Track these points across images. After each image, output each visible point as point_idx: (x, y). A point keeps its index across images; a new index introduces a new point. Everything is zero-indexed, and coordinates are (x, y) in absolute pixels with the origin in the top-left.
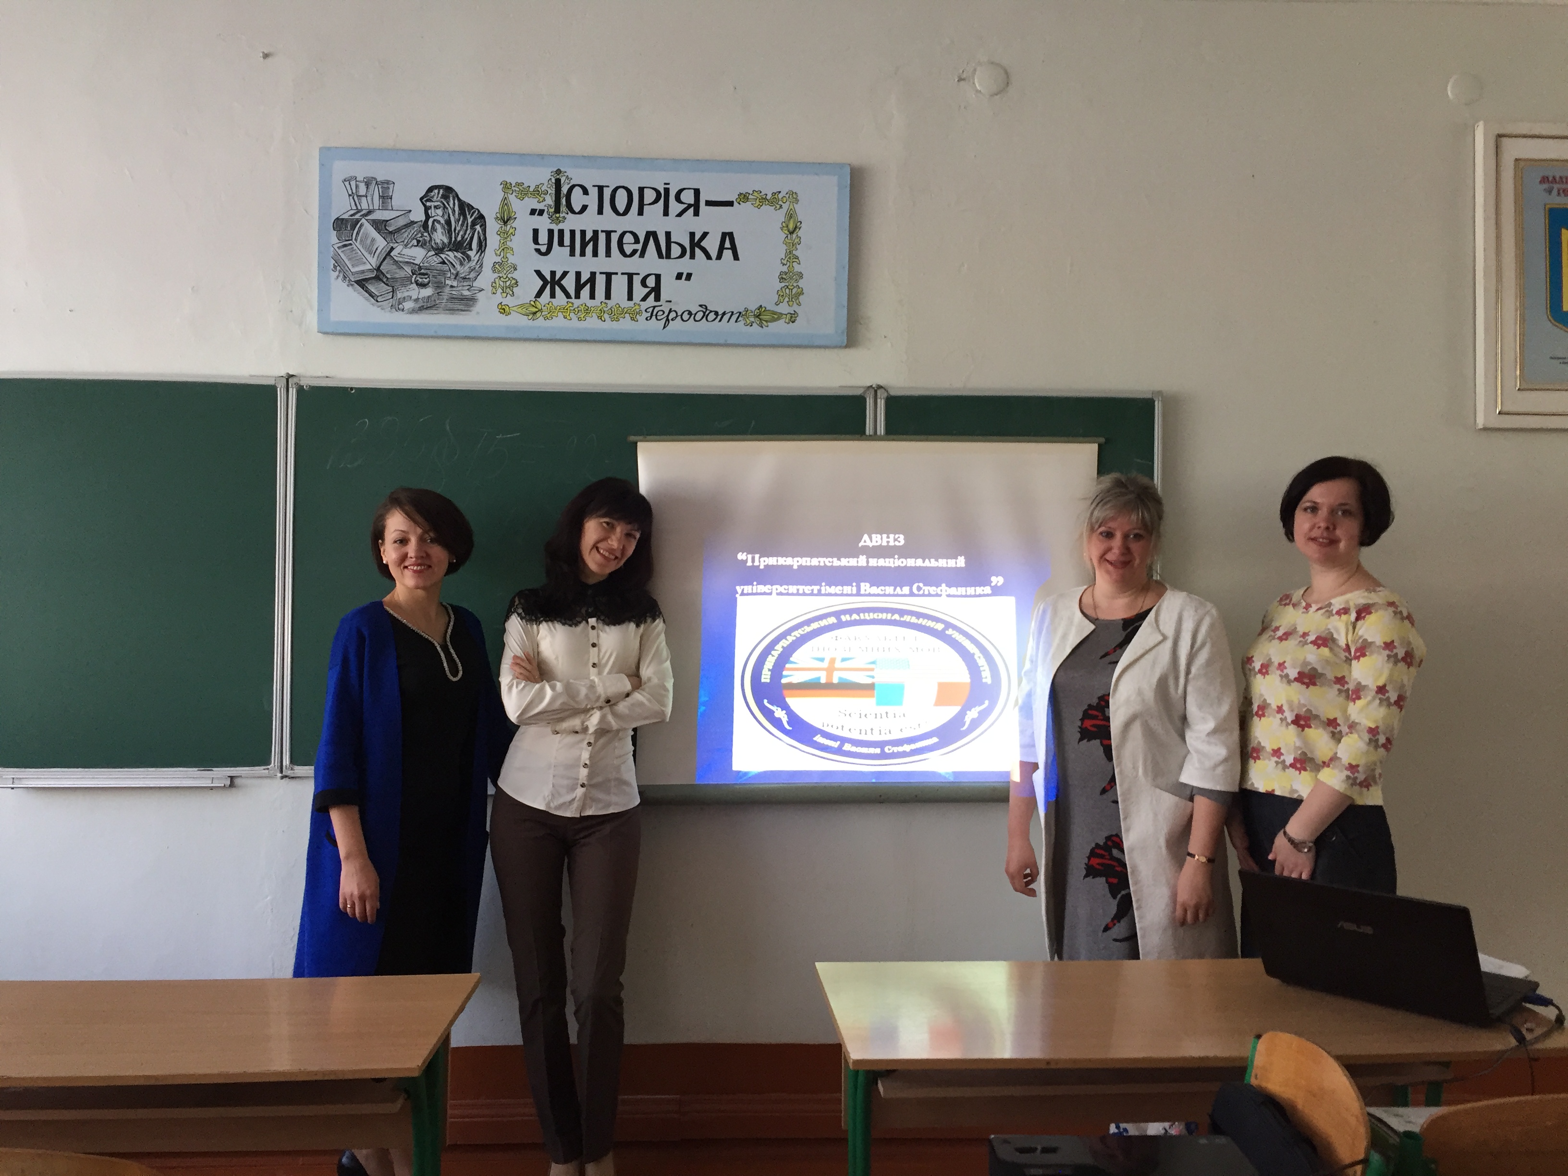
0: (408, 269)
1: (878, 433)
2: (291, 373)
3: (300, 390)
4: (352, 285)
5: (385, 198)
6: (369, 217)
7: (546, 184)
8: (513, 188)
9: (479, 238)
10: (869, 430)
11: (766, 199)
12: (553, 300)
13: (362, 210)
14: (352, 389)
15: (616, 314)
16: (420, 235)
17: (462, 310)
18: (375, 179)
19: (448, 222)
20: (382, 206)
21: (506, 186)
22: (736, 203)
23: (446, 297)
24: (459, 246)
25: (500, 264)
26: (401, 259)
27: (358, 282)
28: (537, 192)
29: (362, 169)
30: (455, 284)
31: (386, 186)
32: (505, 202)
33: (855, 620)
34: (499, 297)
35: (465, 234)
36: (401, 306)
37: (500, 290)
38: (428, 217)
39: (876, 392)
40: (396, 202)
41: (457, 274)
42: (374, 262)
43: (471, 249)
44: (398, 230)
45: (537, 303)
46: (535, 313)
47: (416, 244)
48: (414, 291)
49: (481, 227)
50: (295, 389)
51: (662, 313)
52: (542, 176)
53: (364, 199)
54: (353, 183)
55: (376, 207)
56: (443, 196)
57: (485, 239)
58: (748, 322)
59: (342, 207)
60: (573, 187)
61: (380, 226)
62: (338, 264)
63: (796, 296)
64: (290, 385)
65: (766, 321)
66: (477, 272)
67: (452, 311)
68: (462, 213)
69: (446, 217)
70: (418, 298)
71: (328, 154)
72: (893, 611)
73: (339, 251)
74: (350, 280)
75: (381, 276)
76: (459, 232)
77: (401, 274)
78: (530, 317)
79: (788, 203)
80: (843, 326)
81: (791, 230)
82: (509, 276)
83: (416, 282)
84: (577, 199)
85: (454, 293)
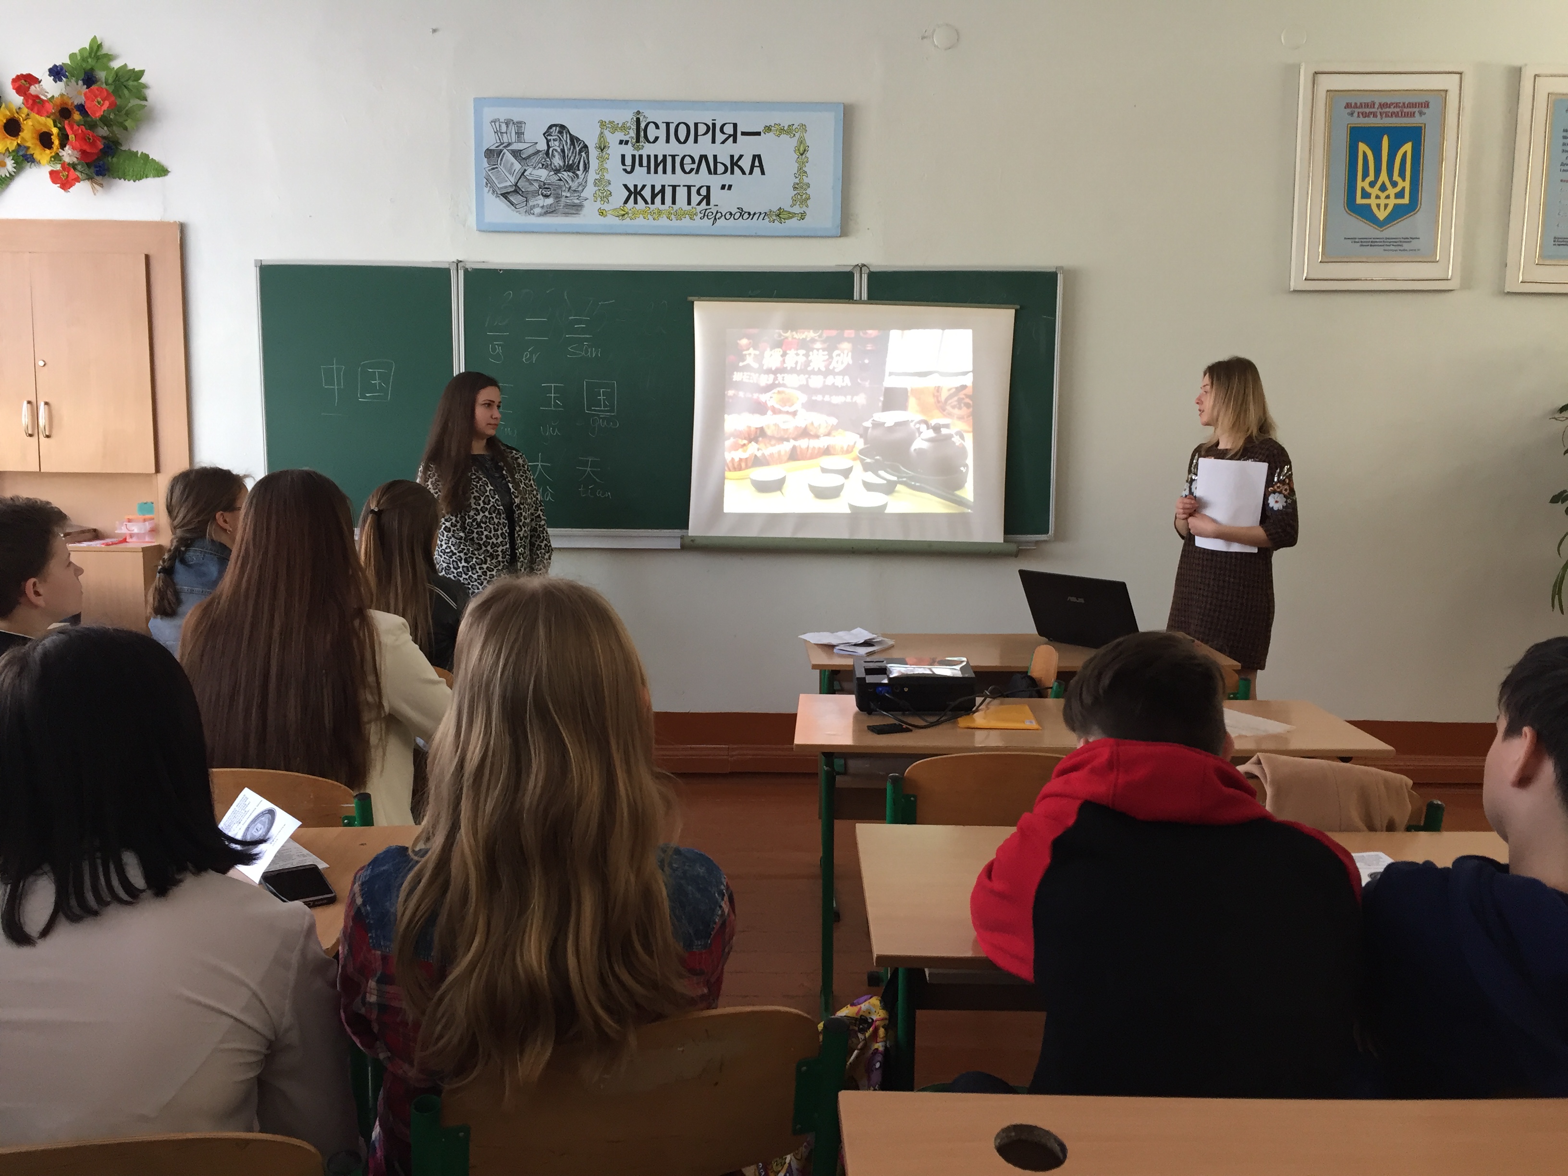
0: (536, 185)
1: (863, 299)
2: (460, 260)
3: (466, 271)
4: (498, 197)
5: (519, 134)
6: (509, 148)
7: (629, 122)
8: (607, 125)
9: (584, 161)
10: (856, 296)
11: (784, 130)
12: (635, 205)
13: (503, 143)
14: (500, 270)
15: (679, 215)
16: (544, 160)
17: (574, 214)
18: (513, 120)
19: (563, 151)
20: (518, 140)
21: (602, 124)
22: (762, 133)
23: (562, 205)
24: (570, 168)
25: (600, 180)
26: (531, 178)
27: (501, 194)
28: (624, 128)
29: (503, 113)
30: (568, 195)
31: (519, 125)
32: (602, 136)
34: (598, 204)
35: (575, 159)
36: (532, 211)
37: (599, 199)
38: (549, 147)
39: (861, 268)
40: (527, 137)
41: (570, 188)
42: (513, 180)
43: (579, 170)
44: (529, 157)
45: (625, 208)
46: (624, 215)
47: (541, 167)
48: (541, 201)
49: (585, 153)
50: (462, 271)
51: (711, 214)
52: (626, 116)
53: (505, 135)
54: (497, 124)
55: (514, 141)
56: (560, 132)
57: (589, 163)
58: (772, 219)
59: (491, 141)
60: (649, 123)
61: (516, 154)
62: (489, 180)
63: (805, 201)
64: (459, 268)
65: (784, 219)
66: (583, 186)
67: (566, 214)
68: (572, 143)
69: (561, 147)
70: (544, 206)
71: (480, 103)
73: (489, 173)
74: (497, 193)
75: (518, 191)
76: (571, 157)
77: (532, 188)
78: (621, 218)
79: (799, 132)
80: (838, 222)
81: (801, 152)
82: (606, 189)
83: (542, 194)
84: (652, 132)
85: (567, 201)
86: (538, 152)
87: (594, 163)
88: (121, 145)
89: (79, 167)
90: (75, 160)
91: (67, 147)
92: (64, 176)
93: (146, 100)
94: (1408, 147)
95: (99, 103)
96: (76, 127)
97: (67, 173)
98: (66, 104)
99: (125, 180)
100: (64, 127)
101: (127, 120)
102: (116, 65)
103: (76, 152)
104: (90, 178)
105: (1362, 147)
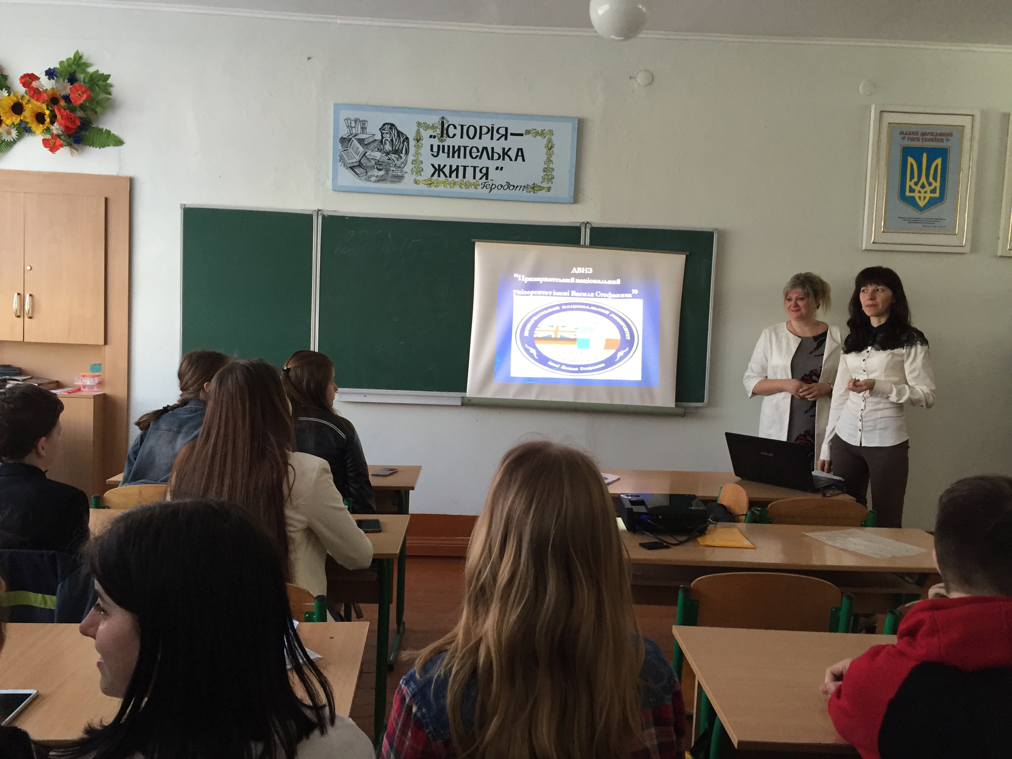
0: (373, 162)
1: (586, 244)
2: (319, 209)
3: (324, 217)
4: (348, 169)
5: (364, 129)
6: (357, 137)
7: (437, 124)
8: (422, 125)
9: (406, 148)
10: (582, 242)
11: (538, 133)
12: (439, 178)
13: (353, 134)
14: (346, 217)
15: (467, 185)
16: (379, 146)
17: (397, 182)
18: (359, 119)
19: (392, 140)
20: (362, 132)
21: (419, 124)
22: (524, 135)
23: (390, 175)
24: (396, 152)
25: (415, 161)
26: (370, 157)
27: (350, 167)
28: (433, 127)
29: (353, 115)
30: (394, 169)
32: (418, 132)
33: (568, 308)
34: (414, 176)
35: (400, 146)
36: (369, 179)
37: (415, 173)
38: (383, 137)
40: (368, 130)
41: (396, 165)
42: (358, 158)
43: (402, 153)
44: (369, 144)
45: (432, 179)
46: (430, 184)
47: (377, 150)
48: (376, 172)
49: (407, 143)
50: (321, 216)
51: (488, 185)
52: (435, 120)
53: (354, 128)
54: (349, 121)
55: (359, 133)
56: (391, 128)
57: (409, 149)
58: (528, 191)
59: (344, 132)
60: (450, 125)
61: (361, 141)
62: (341, 158)
63: (551, 179)
64: (319, 215)
65: (536, 190)
66: (404, 164)
67: (393, 182)
68: (398, 136)
69: (391, 138)
70: (378, 176)
71: (338, 107)
72: (586, 304)
73: (342, 153)
74: (347, 167)
75: (361, 165)
76: (397, 145)
77: (370, 164)
78: (429, 185)
79: (548, 135)
80: (572, 193)
81: (549, 147)
82: (419, 166)
83: (377, 168)
84: (451, 131)
85: (394, 173)
86: (376, 140)
87: (412, 150)
88: (92, 124)
89: (63, 137)
90: (60, 132)
91: (56, 124)
92: (52, 142)
93: (111, 95)
94: (939, 161)
95: (79, 95)
96: (62, 110)
97: (54, 141)
98: (55, 94)
99: (93, 147)
100: (54, 110)
101: (97, 108)
102: (91, 70)
103: (61, 127)
104: (69, 145)
105: (910, 160)
